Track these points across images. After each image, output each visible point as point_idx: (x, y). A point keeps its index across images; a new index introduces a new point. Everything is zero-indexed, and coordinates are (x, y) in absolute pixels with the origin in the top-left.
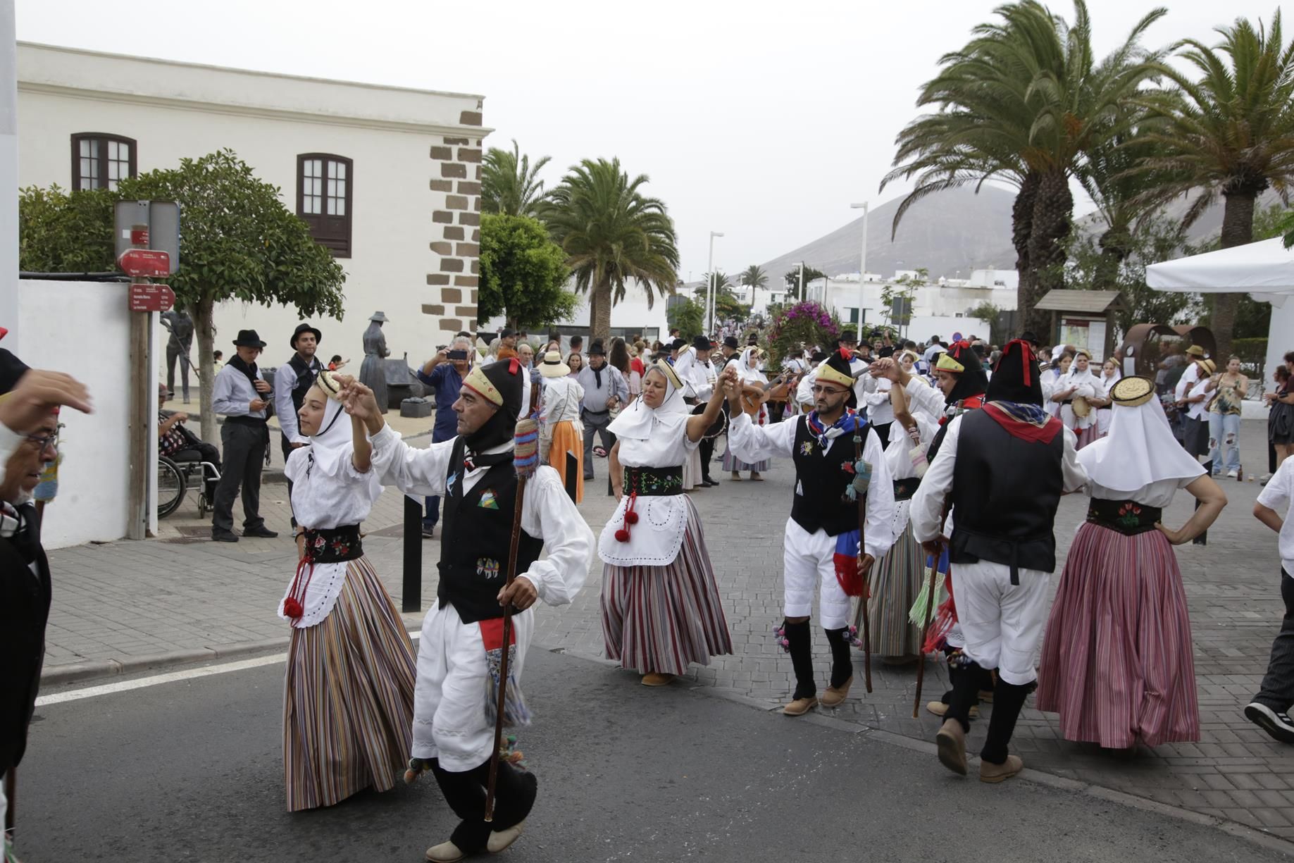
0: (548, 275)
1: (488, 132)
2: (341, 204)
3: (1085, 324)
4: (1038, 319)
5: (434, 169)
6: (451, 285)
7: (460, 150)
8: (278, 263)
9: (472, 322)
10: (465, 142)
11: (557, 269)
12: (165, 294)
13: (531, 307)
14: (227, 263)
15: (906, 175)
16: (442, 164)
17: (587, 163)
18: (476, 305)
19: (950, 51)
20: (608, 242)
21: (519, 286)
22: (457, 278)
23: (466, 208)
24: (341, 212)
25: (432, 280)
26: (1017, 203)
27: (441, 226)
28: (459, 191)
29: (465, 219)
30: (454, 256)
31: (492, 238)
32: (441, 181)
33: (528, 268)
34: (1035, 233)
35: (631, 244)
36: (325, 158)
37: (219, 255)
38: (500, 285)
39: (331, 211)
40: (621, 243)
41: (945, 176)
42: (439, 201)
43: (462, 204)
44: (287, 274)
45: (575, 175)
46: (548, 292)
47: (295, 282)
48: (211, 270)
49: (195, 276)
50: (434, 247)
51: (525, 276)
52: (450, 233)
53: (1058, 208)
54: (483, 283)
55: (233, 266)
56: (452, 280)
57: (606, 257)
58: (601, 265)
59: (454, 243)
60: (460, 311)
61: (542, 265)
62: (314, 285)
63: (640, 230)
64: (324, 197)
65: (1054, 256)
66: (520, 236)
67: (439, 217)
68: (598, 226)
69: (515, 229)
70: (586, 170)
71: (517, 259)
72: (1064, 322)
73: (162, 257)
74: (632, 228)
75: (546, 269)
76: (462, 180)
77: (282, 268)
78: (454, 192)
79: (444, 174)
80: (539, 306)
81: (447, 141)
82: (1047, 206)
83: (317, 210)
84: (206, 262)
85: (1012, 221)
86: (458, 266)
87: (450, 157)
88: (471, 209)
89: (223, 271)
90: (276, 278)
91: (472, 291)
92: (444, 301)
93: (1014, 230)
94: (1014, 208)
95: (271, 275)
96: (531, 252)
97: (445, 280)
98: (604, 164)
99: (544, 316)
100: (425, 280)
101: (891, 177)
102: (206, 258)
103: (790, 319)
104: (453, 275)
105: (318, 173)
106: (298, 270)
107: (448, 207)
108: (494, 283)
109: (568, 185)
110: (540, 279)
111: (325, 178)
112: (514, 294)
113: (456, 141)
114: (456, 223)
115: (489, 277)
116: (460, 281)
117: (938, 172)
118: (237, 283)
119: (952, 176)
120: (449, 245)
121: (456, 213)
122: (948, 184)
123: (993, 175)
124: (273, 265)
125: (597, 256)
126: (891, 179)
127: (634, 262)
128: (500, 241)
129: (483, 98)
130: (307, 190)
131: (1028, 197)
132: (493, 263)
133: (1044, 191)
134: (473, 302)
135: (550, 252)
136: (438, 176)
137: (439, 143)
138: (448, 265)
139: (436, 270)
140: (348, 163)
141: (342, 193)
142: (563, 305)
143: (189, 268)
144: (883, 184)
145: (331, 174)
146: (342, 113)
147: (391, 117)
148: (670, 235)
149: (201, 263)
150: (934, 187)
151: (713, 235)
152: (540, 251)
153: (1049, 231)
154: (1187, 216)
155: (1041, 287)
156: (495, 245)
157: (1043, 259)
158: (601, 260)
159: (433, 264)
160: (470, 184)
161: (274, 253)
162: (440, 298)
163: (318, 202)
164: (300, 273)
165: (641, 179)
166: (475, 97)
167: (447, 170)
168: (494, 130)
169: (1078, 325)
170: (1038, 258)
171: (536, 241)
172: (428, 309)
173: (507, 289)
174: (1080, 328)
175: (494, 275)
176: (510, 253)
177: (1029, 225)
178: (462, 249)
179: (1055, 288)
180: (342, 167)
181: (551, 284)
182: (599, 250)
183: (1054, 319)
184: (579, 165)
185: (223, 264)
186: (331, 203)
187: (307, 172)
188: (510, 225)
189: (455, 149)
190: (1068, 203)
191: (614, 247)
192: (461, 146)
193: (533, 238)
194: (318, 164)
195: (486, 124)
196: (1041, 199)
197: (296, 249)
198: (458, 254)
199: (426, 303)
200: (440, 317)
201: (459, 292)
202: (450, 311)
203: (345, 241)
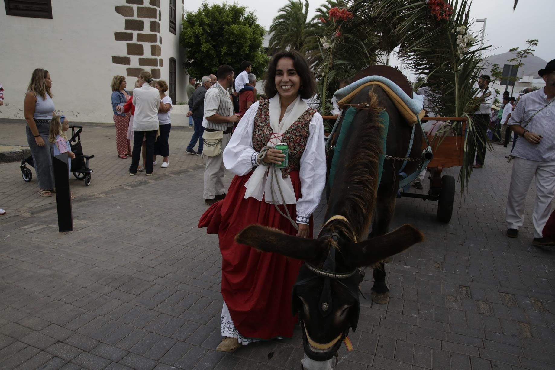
0: (246, 42)
6: (134, 41)
22: (139, 35)
25: (119, 36)
30: (135, 17)
33: (232, 38)
50: (119, 10)
51: (231, 44)
56: (135, 37)
59: (135, 7)
60: (143, 62)
70: (329, 6)
71: (226, 32)
75: (245, 38)
86: (138, 25)
91: (152, 46)
92: (129, 54)
97: (129, 37)
100: (113, 37)
104: (135, 33)
110: (241, 45)
116: (141, 37)
120: (131, 9)
134: (152, 54)
138: (131, 25)
139: (122, 29)
159: (119, 23)
162: (126, 51)
172: (116, 60)
184: (327, 3)
198: (139, 16)
199: (115, 55)
200: (127, 66)
201: (141, 46)
202: (135, 62)
203: (47, 4)
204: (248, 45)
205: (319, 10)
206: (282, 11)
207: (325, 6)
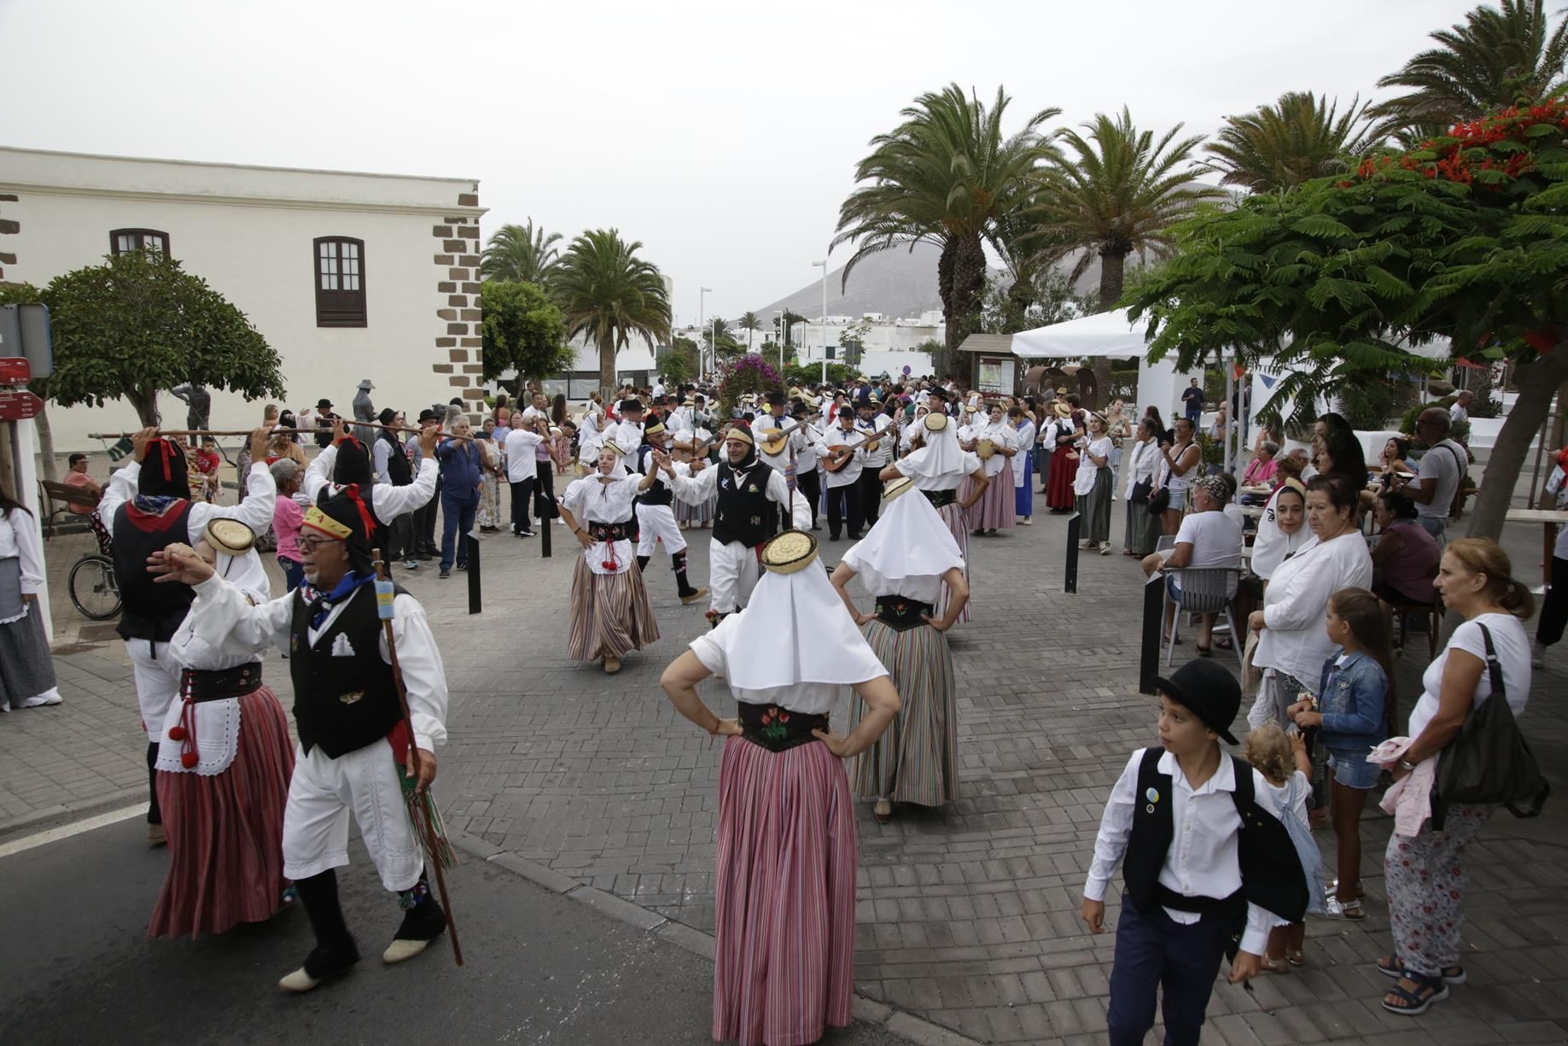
0: (547, 333)
1: (484, 211)
2: (356, 280)
3: (998, 363)
4: (961, 358)
5: (438, 245)
6: (458, 346)
7: (459, 228)
8: (205, 351)
9: (478, 378)
10: (464, 220)
11: (555, 327)
12: (27, 401)
13: (535, 361)
14: (148, 356)
15: (850, 239)
16: (445, 241)
17: (589, 234)
18: (481, 363)
19: (880, 134)
20: (609, 301)
21: (522, 343)
22: (463, 340)
23: (468, 279)
24: (356, 287)
25: (441, 342)
26: (941, 261)
27: (446, 295)
28: (460, 265)
29: (467, 288)
30: (459, 321)
31: (497, 303)
32: (444, 256)
33: (530, 328)
34: (956, 286)
35: (628, 302)
36: (339, 241)
37: (140, 349)
38: (507, 343)
39: (347, 287)
40: (620, 300)
41: (884, 238)
42: (443, 273)
43: (464, 275)
44: (213, 362)
45: (578, 244)
46: (549, 348)
47: (222, 370)
48: (132, 364)
49: (114, 371)
50: (441, 313)
51: (527, 335)
52: (455, 301)
53: (973, 265)
54: (488, 342)
55: (154, 359)
56: (458, 342)
57: (607, 313)
58: (604, 320)
59: (458, 309)
60: (467, 369)
61: (542, 324)
62: (244, 371)
63: (635, 288)
64: (340, 275)
65: (972, 305)
66: (521, 300)
67: (443, 287)
68: (599, 288)
69: (517, 294)
70: (588, 240)
71: (520, 320)
72: (981, 361)
73: (19, 363)
74: (629, 288)
75: (546, 327)
76: (462, 254)
77: (208, 357)
78: (456, 265)
79: (446, 250)
80: (542, 359)
81: (447, 220)
82: (965, 263)
83: (334, 286)
84: (127, 356)
85: (938, 276)
86: (463, 329)
87: (451, 236)
88: (472, 279)
89: (144, 364)
90: (203, 368)
91: (477, 351)
92: (452, 361)
93: (941, 284)
94: (939, 265)
95: (197, 364)
96: (531, 314)
97: (452, 342)
98: (602, 234)
99: (546, 369)
100: (434, 343)
101: (838, 241)
102: (127, 352)
103: (738, 371)
104: (459, 338)
105: (333, 253)
106: (226, 358)
107: (451, 278)
108: (500, 342)
109: (574, 252)
110: (541, 337)
111: (339, 258)
112: (519, 350)
113: (455, 221)
114: (459, 292)
115: (495, 336)
116: (465, 342)
117: (878, 235)
118: (158, 375)
119: (889, 240)
120: (454, 311)
121: (459, 284)
122: (887, 245)
123: (922, 238)
124: (199, 354)
125: (600, 312)
126: (837, 243)
127: (632, 317)
128: (504, 306)
129: (478, 182)
130: (324, 269)
131: (949, 256)
132: (499, 324)
133: (962, 251)
134: (478, 360)
135: (549, 314)
136: (441, 251)
137: (441, 222)
138: (455, 329)
139: (444, 334)
140: (360, 244)
141: (355, 270)
142: (563, 358)
143: (108, 363)
144: (832, 247)
145: (345, 254)
146: (352, 201)
147: (397, 202)
148: (664, 294)
149: (122, 357)
150: (873, 248)
151: (703, 290)
152: (539, 312)
153: (968, 284)
154: (1075, 271)
155: (963, 332)
156: (500, 308)
157: (963, 308)
158: (604, 315)
159: (441, 328)
160: (470, 257)
161: (200, 343)
162: (449, 358)
163: (334, 280)
164: (226, 361)
165: (636, 246)
166: (470, 181)
167: (449, 246)
168: (488, 210)
169: (993, 364)
170: (960, 307)
171: (536, 304)
172: (439, 369)
173: (513, 346)
174: (994, 366)
175: (500, 334)
176: (514, 316)
177: (951, 280)
178: (467, 315)
179: (974, 332)
180: (354, 248)
181: (550, 340)
182: (602, 307)
183: (974, 358)
184: (582, 235)
185: (144, 357)
186: (346, 280)
187: (324, 253)
188: (513, 291)
189: (455, 227)
190: (982, 261)
191: (614, 303)
192: (460, 224)
193: (535, 301)
194: (333, 246)
195: (481, 204)
196: (959, 259)
197: (223, 337)
198: (462, 319)
199: (437, 363)
200: (450, 375)
201: (465, 352)
202: (458, 369)
203: (361, 312)
204: (550, 335)
205: (574, 247)
206: (494, 242)
207: (579, 240)
